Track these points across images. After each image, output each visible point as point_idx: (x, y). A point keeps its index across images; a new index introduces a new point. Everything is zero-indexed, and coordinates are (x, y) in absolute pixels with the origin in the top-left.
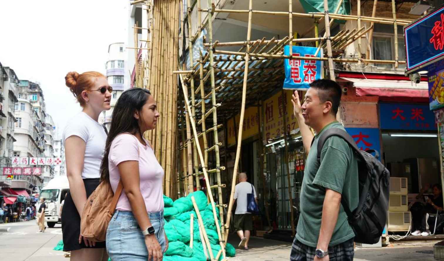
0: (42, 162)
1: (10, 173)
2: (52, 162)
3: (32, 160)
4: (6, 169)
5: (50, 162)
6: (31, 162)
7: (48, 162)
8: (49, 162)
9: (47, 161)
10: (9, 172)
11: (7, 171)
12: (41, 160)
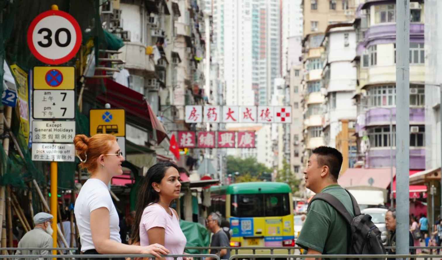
0: (250, 115)
1: (192, 142)
2: (270, 115)
3: (227, 111)
4: (184, 136)
5: (267, 115)
6: (227, 116)
7: (262, 115)
8: (264, 116)
9: (260, 113)
10: (189, 140)
11: (186, 140)
12: (248, 111)
